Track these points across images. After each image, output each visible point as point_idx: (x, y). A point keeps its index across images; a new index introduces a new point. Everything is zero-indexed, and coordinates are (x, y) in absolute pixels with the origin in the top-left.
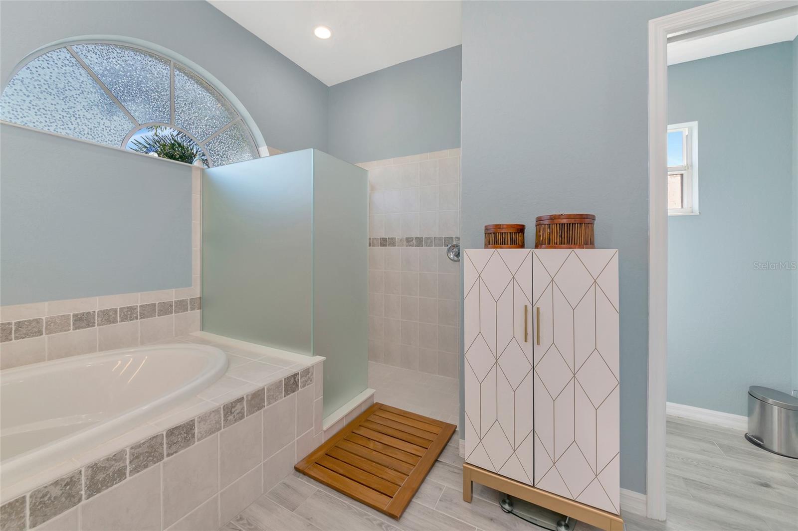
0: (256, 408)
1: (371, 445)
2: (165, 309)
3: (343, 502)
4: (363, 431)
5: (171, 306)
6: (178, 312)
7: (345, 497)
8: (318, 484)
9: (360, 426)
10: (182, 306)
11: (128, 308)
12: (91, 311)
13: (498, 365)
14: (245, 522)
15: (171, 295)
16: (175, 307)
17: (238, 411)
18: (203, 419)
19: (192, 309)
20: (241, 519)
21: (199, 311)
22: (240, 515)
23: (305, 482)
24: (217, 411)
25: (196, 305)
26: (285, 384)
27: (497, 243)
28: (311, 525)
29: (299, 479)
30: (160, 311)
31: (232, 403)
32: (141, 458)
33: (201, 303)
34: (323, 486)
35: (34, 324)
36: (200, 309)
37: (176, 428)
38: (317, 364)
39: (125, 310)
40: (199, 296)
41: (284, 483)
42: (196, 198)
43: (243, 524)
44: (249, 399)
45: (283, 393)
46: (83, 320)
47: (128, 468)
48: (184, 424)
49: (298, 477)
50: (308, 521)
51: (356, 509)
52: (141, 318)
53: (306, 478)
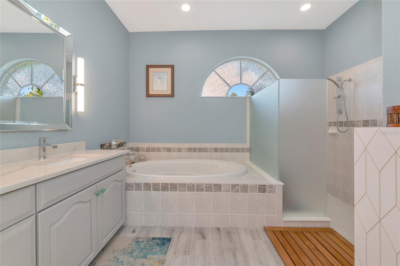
0: (244, 191)
1: (308, 243)
2: (238, 150)
3: (274, 252)
4: (308, 235)
5: (239, 149)
6: (242, 152)
7: (276, 251)
8: (269, 239)
9: (309, 232)
10: (243, 150)
11: (227, 148)
12: (218, 147)
13: (381, 223)
14: (237, 231)
15: (240, 146)
16: (241, 150)
17: (236, 189)
18: (225, 185)
19: (247, 152)
20: (237, 229)
21: (249, 153)
22: (237, 228)
23: (265, 235)
24: (229, 185)
25: (248, 150)
26: (258, 187)
27: (393, 122)
28: (255, 248)
29: (263, 232)
30: (236, 151)
31: (234, 185)
32: (207, 188)
33: (250, 150)
34: (270, 241)
35: (206, 149)
36: (250, 152)
37: (216, 184)
38: (279, 185)
39: (226, 149)
40: (249, 147)
41: (257, 230)
42: (248, 109)
43: (236, 231)
44: (241, 186)
45: (258, 191)
46: (216, 150)
47: (204, 189)
48: (219, 184)
49: (263, 231)
50: (255, 246)
51: (277, 258)
52: (230, 152)
53: (266, 233)
